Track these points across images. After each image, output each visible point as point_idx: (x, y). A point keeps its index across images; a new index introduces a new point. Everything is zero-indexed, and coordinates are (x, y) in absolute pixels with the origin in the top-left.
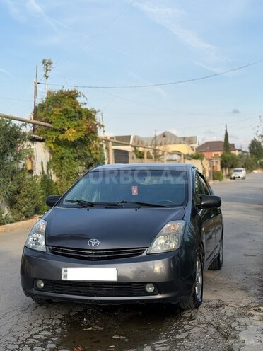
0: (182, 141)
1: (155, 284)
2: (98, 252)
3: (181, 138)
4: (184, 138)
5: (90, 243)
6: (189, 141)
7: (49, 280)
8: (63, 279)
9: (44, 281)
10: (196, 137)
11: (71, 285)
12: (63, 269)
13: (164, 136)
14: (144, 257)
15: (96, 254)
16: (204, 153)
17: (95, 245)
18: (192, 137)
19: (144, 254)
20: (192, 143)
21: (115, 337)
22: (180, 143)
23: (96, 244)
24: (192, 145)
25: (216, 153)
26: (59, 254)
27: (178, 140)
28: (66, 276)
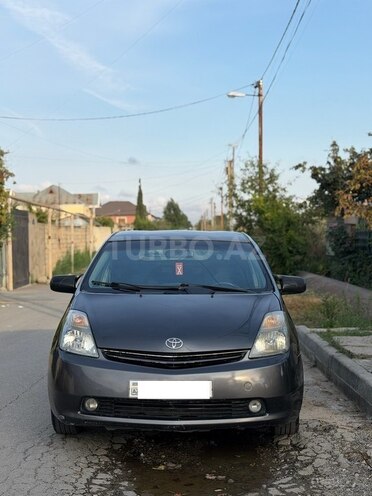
0: (78, 201)
1: (263, 400)
2: (181, 356)
3: (75, 195)
4: (80, 196)
5: (170, 344)
6: (87, 199)
7: (106, 398)
8: (131, 396)
9: (98, 399)
10: (97, 195)
11: (140, 405)
12: (131, 382)
13: (51, 192)
14: (246, 363)
15: (177, 359)
16: (112, 218)
17: (176, 346)
18: (91, 195)
19: (246, 359)
20: (91, 204)
21: (208, 476)
22: (75, 203)
23: (178, 345)
24: (91, 206)
25: (122, 218)
26: (119, 360)
27: (71, 199)
28: (135, 392)
